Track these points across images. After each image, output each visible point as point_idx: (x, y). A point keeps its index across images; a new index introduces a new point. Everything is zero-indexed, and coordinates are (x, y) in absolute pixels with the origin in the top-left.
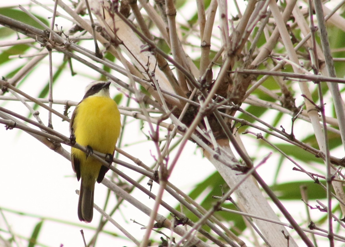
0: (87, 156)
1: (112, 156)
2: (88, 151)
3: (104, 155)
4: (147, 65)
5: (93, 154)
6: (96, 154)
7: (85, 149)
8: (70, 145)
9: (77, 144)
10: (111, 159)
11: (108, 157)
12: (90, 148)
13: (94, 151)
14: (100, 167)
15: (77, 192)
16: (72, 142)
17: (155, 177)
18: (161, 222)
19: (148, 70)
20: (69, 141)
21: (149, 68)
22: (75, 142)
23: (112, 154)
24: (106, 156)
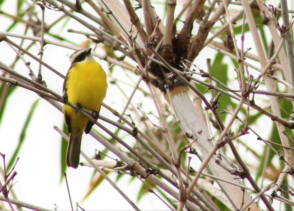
0: (77, 112)
1: (97, 113)
2: (78, 108)
3: (91, 112)
4: (130, 32)
5: (82, 111)
6: (85, 111)
7: (75, 106)
8: (63, 103)
9: (69, 102)
10: (96, 115)
11: (95, 114)
12: (79, 106)
13: (83, 109)
14: (87, 122)
15: (55, 128)
16: (65, 100)
17: (134, 133)
18: (131, 165)
19: (131, 37)
20: (62, 99)
21: (132, 35)
22: (67, 100)
23: (98, 111)
24: (93, 113)
